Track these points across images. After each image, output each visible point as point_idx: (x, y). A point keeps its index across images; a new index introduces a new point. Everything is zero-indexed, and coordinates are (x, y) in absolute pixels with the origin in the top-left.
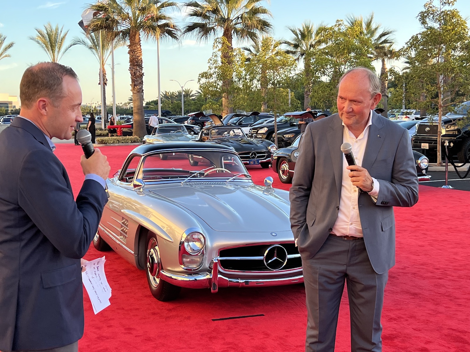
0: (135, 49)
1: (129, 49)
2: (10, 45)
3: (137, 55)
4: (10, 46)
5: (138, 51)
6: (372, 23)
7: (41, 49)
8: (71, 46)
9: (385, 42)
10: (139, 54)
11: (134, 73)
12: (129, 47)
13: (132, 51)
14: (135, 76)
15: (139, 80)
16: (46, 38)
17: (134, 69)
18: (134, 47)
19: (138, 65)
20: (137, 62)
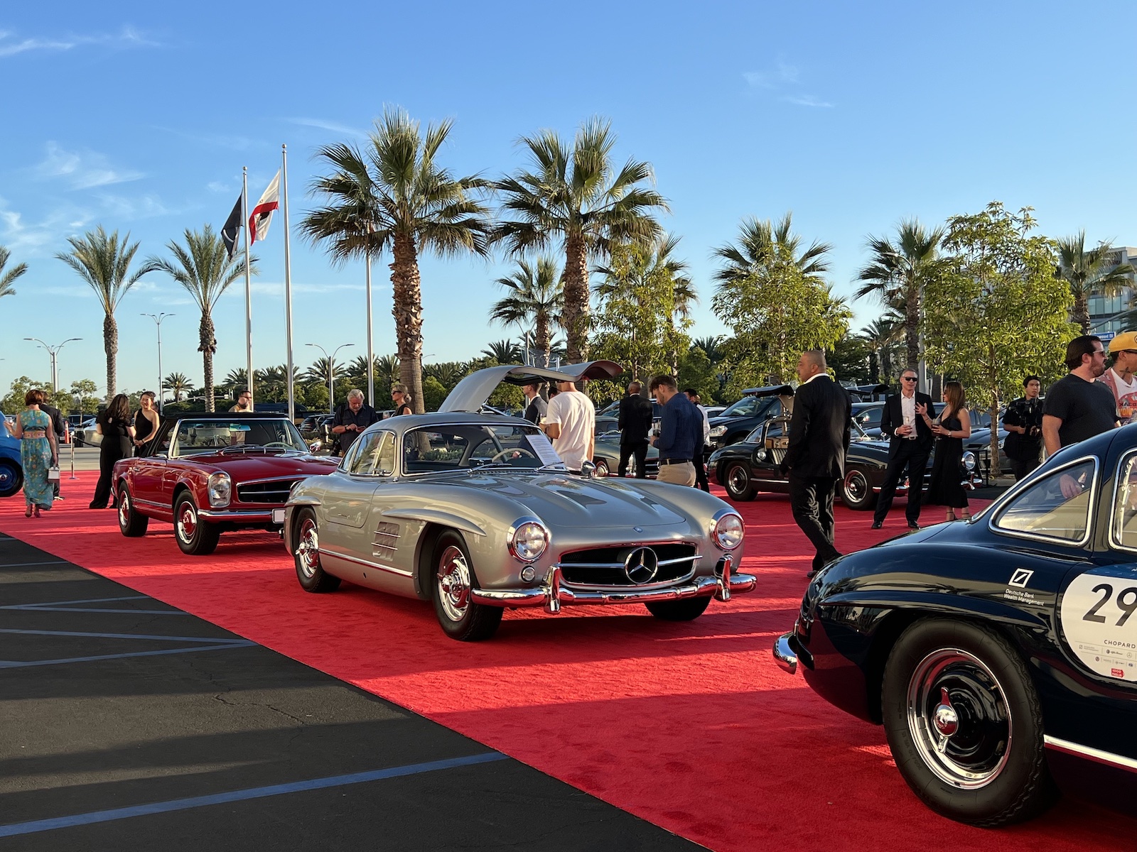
0: (407, 271)
1: (394, 271)
2: (19, 269)
3: (412, 283)
4: (20, 271)
5: (413, 275)
6: (788, 233)
7: (81, 278)
8: (143, 273)
10: (415, 281)
11: (406, 318)
12: (393, 266)
13: (400, 275)
14: (406, 326)
15: (416, 333)
16: (92, 259)
17: (406, 311)
18: (403, 267)
19: (413, 304)
20: (412, 296)
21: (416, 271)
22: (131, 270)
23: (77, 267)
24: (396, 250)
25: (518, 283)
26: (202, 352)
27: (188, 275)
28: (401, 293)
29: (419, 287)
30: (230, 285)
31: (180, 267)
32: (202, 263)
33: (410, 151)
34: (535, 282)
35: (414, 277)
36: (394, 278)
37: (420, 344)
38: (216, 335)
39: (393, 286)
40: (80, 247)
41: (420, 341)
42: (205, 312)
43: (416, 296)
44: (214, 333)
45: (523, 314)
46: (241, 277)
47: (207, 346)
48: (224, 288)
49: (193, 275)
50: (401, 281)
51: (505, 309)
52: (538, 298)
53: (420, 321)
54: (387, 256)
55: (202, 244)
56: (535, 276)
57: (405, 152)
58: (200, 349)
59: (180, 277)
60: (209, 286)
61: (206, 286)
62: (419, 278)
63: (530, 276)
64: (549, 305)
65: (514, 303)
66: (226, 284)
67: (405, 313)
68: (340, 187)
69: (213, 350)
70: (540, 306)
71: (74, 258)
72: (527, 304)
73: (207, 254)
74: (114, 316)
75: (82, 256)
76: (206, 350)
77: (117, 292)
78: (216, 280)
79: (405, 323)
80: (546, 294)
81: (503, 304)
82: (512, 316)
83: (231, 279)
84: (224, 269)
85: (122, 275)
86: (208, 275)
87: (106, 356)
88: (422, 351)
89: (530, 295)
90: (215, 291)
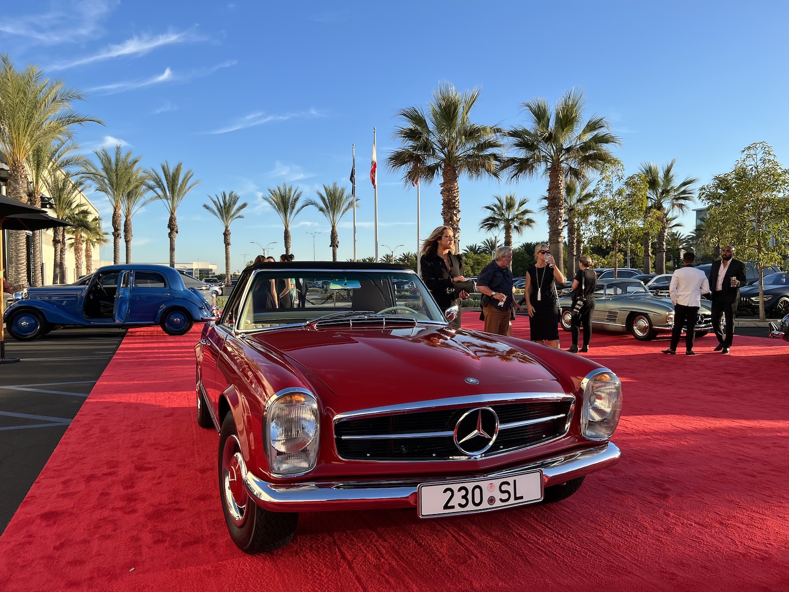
0: (451, 188)
1: (443, 188)
2: (243, 205)
3: (455, 195)
7: (273, 209)
8: (304, 207)
9: (684, 192)
10: (456, 193)
11: (451, 217)
12: (443, 185)
13: (447, 190)
14: (450, 222)
15: (456, 227)
16: (279, 200)
17: (450, 213)
18: (449, 184)
19: (455, 208)
20: (454, 203)
21: (457, 188)
22: (298, 205)
23: (271, 204)
24: (444, 174)
25: (495, 209)
26: (332, 247)
27: (325, 208)
28: (447, 201)
29: (458, 198)
30: (345, 213)
31: (322, 205)
32: (332, 202)
33: (456, 108)
34: (504, 207)
35: (455, 191)
36: (443, 192)
37: (459, 233)
38: (339, 239)
39: (442, 198)
40: (273, 193)
41: (458, 232)
42: (333, 227)
43: (457, 203)
44: (338, 237)
45: (497, 225)
46: (351, 210)
47: (334, 244)
48: (342, 215)
49: (327, 207)
50: (448, 194)
51: (488, 222)
52: (507, 216)
53: (458, 219)
54: (438, 179)
55: (332, 192)
56: (505, 204)
57: (453, 109)
58: (330, 246)
59: (321, 210)
60: (335, 214)
61: (334, 214)
62: (458, 191)
63: (502, 204)
64: (512, 220)
65: (494, 219)
66: (344, 212)
67: (449, 214)
68: (411, 135)
69: (337, 246)
70: (507, 220)
71: (270, 199)
72: (501, 220)
73: (335, 197)
74: (289, 229)
75: (274, 198)
76: (334, 246)
77: (291, 218)
78: (339, 211)
79: (449, 220)
80: (511, 214)
81: (487, 220)
82: (491, 226)
83: (346, 210)
84: (343, 205)
85: (293, 208)
86: (335, 208)
87: (285, 249)
88: (459, 238)
89: (502, 214)
90: (338, 216)
